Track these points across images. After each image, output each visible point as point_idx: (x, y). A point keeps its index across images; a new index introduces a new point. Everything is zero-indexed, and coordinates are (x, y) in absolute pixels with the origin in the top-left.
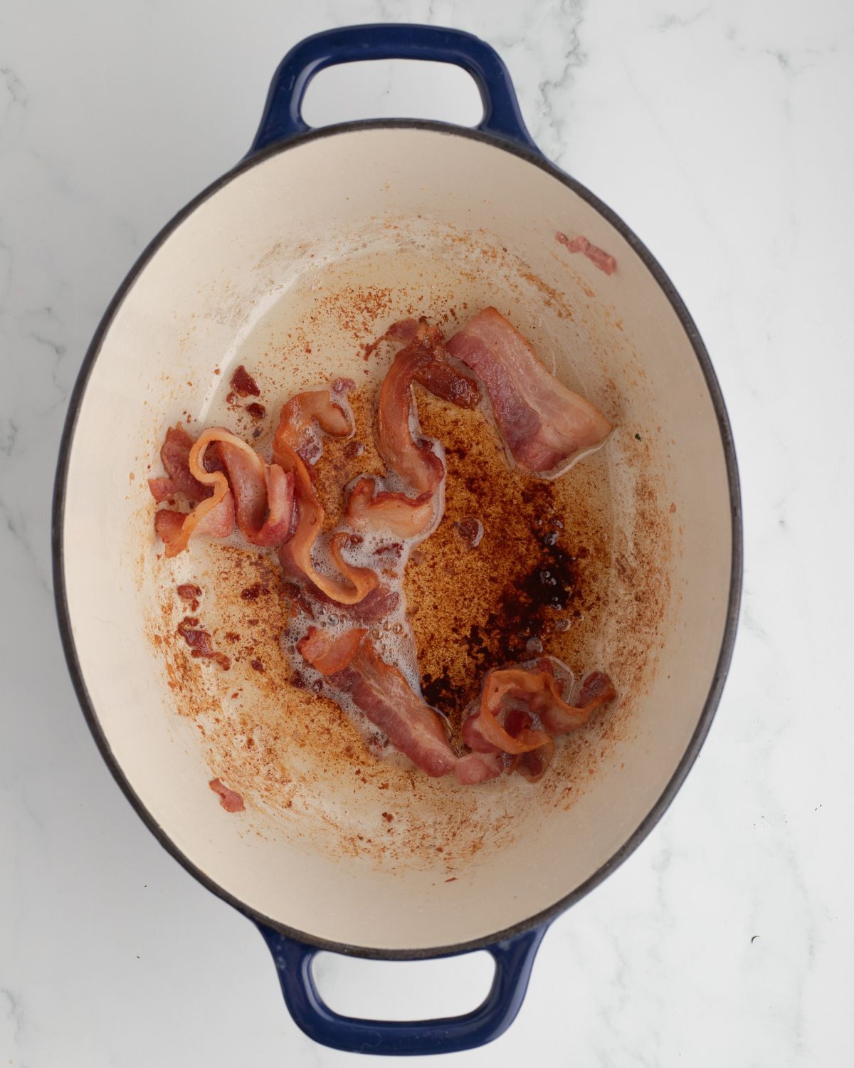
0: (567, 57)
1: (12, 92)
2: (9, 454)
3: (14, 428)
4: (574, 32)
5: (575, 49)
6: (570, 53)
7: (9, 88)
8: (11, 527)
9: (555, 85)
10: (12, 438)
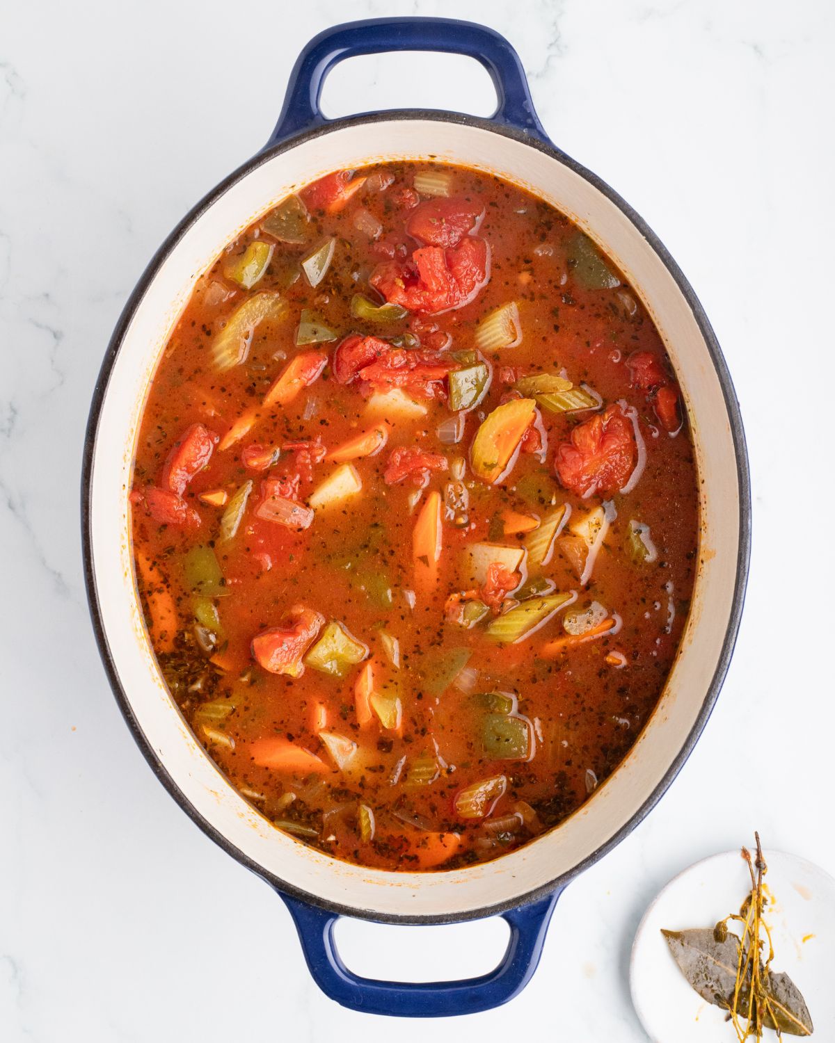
0: (548, 48)
1: (11, 85)
2: (9, 436)
3: (14, 411)
4: (555, 24)
5: (556, 40)
6: (551, 45)
7: (8, 81)
8: (11, 506)
9: (537, 76)
10: (11, 420)
